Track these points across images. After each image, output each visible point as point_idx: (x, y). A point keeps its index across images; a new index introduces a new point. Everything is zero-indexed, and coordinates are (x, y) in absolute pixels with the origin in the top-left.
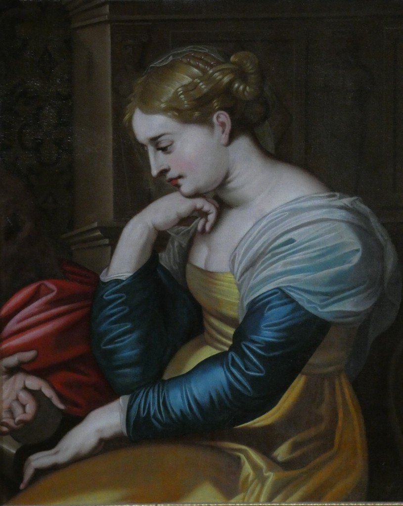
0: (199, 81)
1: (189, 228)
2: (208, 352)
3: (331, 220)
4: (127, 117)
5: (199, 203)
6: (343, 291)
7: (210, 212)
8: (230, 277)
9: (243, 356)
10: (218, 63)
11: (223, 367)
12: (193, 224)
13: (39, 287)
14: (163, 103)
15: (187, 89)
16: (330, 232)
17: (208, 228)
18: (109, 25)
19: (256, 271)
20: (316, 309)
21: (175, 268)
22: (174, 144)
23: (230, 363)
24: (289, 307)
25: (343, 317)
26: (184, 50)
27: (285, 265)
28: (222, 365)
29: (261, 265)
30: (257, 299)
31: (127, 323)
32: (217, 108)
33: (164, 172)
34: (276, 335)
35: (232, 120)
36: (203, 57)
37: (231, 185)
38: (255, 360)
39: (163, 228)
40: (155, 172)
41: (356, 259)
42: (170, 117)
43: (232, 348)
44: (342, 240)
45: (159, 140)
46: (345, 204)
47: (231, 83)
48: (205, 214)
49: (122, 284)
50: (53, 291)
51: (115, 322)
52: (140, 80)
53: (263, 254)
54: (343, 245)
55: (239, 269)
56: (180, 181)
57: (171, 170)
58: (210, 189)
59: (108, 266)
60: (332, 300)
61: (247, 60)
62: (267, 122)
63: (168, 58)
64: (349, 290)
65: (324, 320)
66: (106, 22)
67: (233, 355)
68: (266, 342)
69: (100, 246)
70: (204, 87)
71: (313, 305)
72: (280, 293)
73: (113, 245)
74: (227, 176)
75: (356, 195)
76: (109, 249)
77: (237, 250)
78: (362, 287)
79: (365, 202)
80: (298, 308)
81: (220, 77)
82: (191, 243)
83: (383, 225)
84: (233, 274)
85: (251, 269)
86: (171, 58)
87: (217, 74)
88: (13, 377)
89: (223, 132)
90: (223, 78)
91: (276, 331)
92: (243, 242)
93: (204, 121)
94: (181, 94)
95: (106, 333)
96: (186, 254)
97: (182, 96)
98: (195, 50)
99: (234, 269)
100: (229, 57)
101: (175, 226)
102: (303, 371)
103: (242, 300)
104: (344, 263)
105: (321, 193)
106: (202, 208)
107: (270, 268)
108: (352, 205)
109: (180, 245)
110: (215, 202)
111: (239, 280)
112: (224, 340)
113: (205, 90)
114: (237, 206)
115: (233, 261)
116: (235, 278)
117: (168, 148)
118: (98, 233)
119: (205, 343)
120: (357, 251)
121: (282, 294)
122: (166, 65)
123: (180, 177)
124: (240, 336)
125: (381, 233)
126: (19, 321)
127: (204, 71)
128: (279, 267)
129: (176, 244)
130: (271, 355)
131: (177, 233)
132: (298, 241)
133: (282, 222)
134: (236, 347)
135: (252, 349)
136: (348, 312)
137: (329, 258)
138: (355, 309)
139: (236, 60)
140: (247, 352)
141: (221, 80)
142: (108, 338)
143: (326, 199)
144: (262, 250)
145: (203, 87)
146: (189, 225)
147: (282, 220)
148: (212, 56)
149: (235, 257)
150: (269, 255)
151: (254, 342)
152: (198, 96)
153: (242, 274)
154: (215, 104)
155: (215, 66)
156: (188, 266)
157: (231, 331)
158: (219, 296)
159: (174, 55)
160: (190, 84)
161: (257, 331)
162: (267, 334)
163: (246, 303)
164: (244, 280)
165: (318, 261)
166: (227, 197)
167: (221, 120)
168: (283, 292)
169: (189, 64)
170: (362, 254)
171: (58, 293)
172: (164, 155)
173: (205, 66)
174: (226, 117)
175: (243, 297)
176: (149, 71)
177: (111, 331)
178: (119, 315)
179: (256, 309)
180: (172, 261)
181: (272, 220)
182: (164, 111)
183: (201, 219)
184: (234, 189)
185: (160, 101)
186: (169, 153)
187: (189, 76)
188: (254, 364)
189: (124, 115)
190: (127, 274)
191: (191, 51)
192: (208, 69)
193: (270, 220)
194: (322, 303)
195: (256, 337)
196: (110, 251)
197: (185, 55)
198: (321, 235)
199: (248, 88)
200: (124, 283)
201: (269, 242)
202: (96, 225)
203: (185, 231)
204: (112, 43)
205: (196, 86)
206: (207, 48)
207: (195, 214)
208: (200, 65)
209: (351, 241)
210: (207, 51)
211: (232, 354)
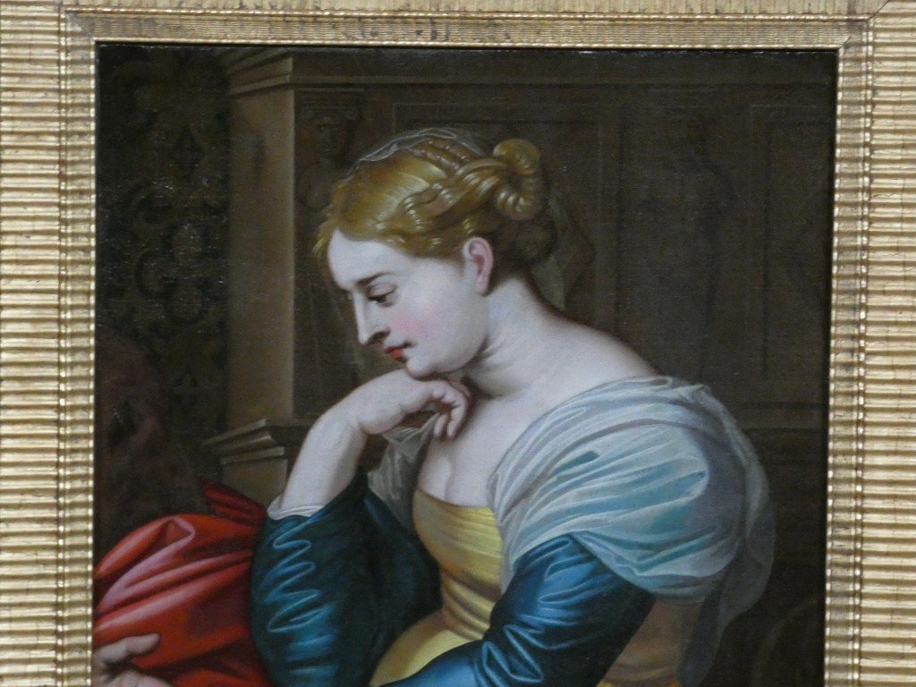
0: (440, 187)
1: (421, 430)
2: (447, 641)
3: (657, 422)
4: (319, 245)
5: (438, 389)
6: (677, 542)
7: (456, 403)
8: (487, 515)
9: (507, 649)
10: (475, 158)
11: (473, 668)
12: (426, 424)
13: (165, 526)
14: (379, 222)
15: (420, 200)
16: (656, 442)
17: (451, 431)
18: (292, 91)
19: (532, 505)
20: (632, 572)
21: (396, 497)
22: (398, 291)
23: (485, 660)
24: (587, 567)
25: (676, 586)
26: (417, 135)
27: (581, 495)
28: (471, 664)
29: (540, 496)
30: (531, 554)
31: (313, 590)
32: (469, 232)
33: (379, 337)
34: (562, 613)
35: (494, 252)
36: (447, 148)
37: (490, 361)
38: (527, 656)
39: (376, 431)
40: (364, 336)
41: (698, 489)
42: (391, 245)
43: (488, 636)
44: (676, 457)
45: (373, 283)
46: (682, 397)
47: (494, 191)
48: (447, 408)
49: (303, 525)
50: (188, 533)
51: (290, 589)
52: (342, 184)
53: (543, 476)
54: (678, 464)
55: (503, 501)
56: (407, 352)
57: (391, 334)
58: (455, 366)
59: (282, 492)
60: (656, 557)
61: (521, 153)
62: (552, 258)
63: (388, 148)
64: (688, 540)
65: (643, 590)
66: (285, 86)
67: (491, 648)
68: (546, 626)
69: (268, 459)
70: (448, 198)
71: (626, 566)
72: (570, 544)
73: (292, 457)
74: (484, 345)
75: (701, 382)
76: (285, 463)
77: (500, 469)
78: (708, 537)
79: (716, 394)
80: (601, 569)
81: (476, 181)
82: (423, 456)
83: (747, 433)
84: (493, 510)
85: (523, 502)
86: (394, 148)
87: (471, 176)
88: (118, 679)
89: (480, 272)
90: (480, 182)
91: (565, 608)
92: (510, 456)
93: (449, 252)
94: (411, 208)
95: (276, 606)
96: (413, 475)
97: (412, 212)
98: (436, 135)
99: (494, 499)
100: (492, 147)
101: (396, 426)
102: (607, 675)
103: (507, 554)
104: (679, 494)
105: (641, 377)
106: (443, 397)
107: (555, 501)
108: (693, 398)
109: (404, 459)
110: (464, 388)
111: (502, 521)
112: (477, 622)
113: (451, 203)
114: (501, 395)
115: (492, 488)
116: (496, 516)
117: (388, 297)
118: (268, 437)
119: (444, 626)
120: (702, 474)
121: (575, 546)
122: (387, 159)
123: (407, 345)
124: (502, 616)
125: (741, 446)
126: (130, 584)
127: (450, 172)
128: (570, 500)
129: (397, 457)
130: (554, 648)
131: (400, 440)
132: (603, 456)
133: (576, 424)
134: (495, 634)
135: (523, 637)
136: (684, 578)
137: (654, 485)
138: (695, 573)
139: (504, 153)
140: (514, 642)
141: (477, 185)
142: (278, 614)
143: (649, 388)
144: (541, 470)
145: (448, 196)
146: (420, 427)
147: (575, 422)
148: (463, 146)
149: (496, 481)
150: (554, 479)
151: (525, 625)
152: (439, 211)
153: (508, 511)
154: (467, 225)
155: (467, 163)
156: (417, 495)
157: (487, 607)
158: (469, 548)
159: (400, 144)
160: (426, 191)
161: (530, 607)
162: (548, 613)
163: (514, 558)
164: (511, 519)
165: (635, 491)
166: (485, 379)
167: (475, 252)
168: (576, 542)
169: (424, 158)
170: (710, 481)
171: (197, 537)
172: (381, 309)
173: (452, 162)
174: (485, 247)
175: (508, 549)
176: (357, 168)
177: (284, 603)
178: (298, 576)
179: (530, 571)
180: (390, 484)
181: (561, 420)
182: (382, 236)
183: (440, 415)
184: (497, 367)
185: (375, 219)
186: (389, 305)
187: (424, 178)
188: (526, 664)
189: (315, 241)
190: (311, 507)
191: (427, 136)
192: (457, 167)
193: (557, 418)
194: (642, 562)
195: (529, 617)
196: (286, 468)
197: (417, 143)
198: (641, 448)
199: (521, 201)
200: (308, 522)
201: (554, 456)
202: (262, 423)
203: (413, 434)
204: (297, 121)
205: (435, 196)
206: (455, 132)
207: (431, 407)
208: (443, 159)
209: (691, 460)
210: (455, 137)
211: (489, 645)
